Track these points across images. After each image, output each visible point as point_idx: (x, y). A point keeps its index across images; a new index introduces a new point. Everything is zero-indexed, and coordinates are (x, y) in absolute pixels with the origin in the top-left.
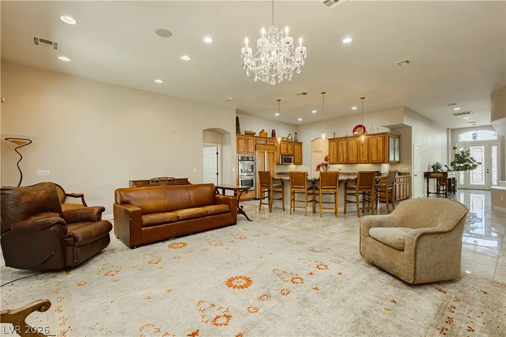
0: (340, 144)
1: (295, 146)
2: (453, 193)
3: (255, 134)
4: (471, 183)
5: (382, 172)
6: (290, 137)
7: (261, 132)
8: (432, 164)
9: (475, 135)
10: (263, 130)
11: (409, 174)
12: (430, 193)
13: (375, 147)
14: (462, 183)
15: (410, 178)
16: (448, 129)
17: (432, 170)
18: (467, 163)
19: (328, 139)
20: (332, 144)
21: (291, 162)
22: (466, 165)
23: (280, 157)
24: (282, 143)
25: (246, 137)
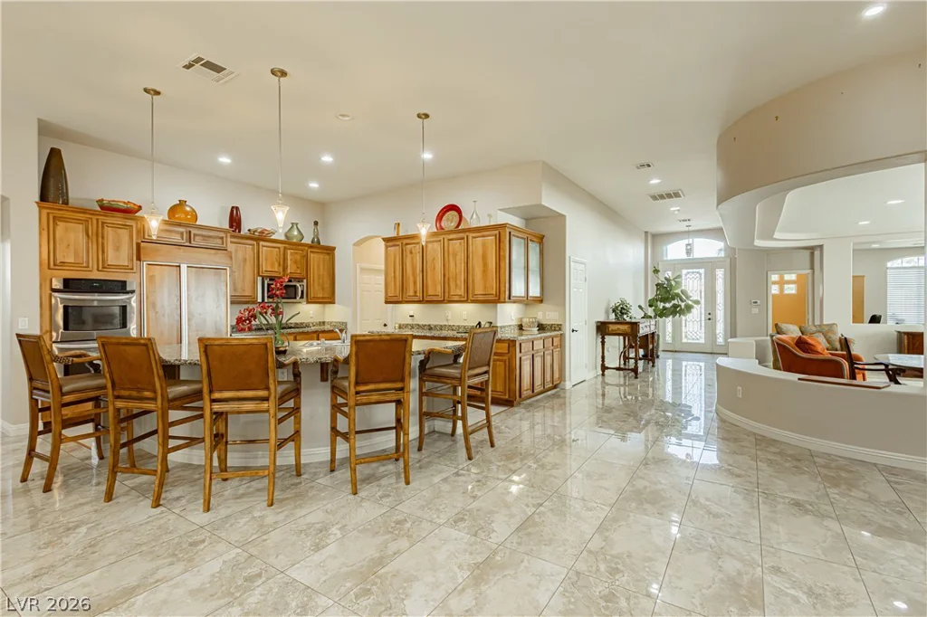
0: (408, 253)
1: (312, 255)
2: (651, 364)
3: (139, 209)
4: (684, 340)
5: (499, 325)
6: (295, 233)
7: (173, 210)
8: (612, 305)
9: (689, 247)
10: (182, 203)
11: (559, 327)
12: (608, 368)
13: (481, 258)
14: (669, 339)
15: (562, 337)
16: (646, 232)
17: (612, 317)
18: (675, 302)
19: (384, 240)
20: (392, 251)
21: (295, 298)
22: (675, 306)
23: (255, 283)
24: (263, 246)
25: (94, 218)
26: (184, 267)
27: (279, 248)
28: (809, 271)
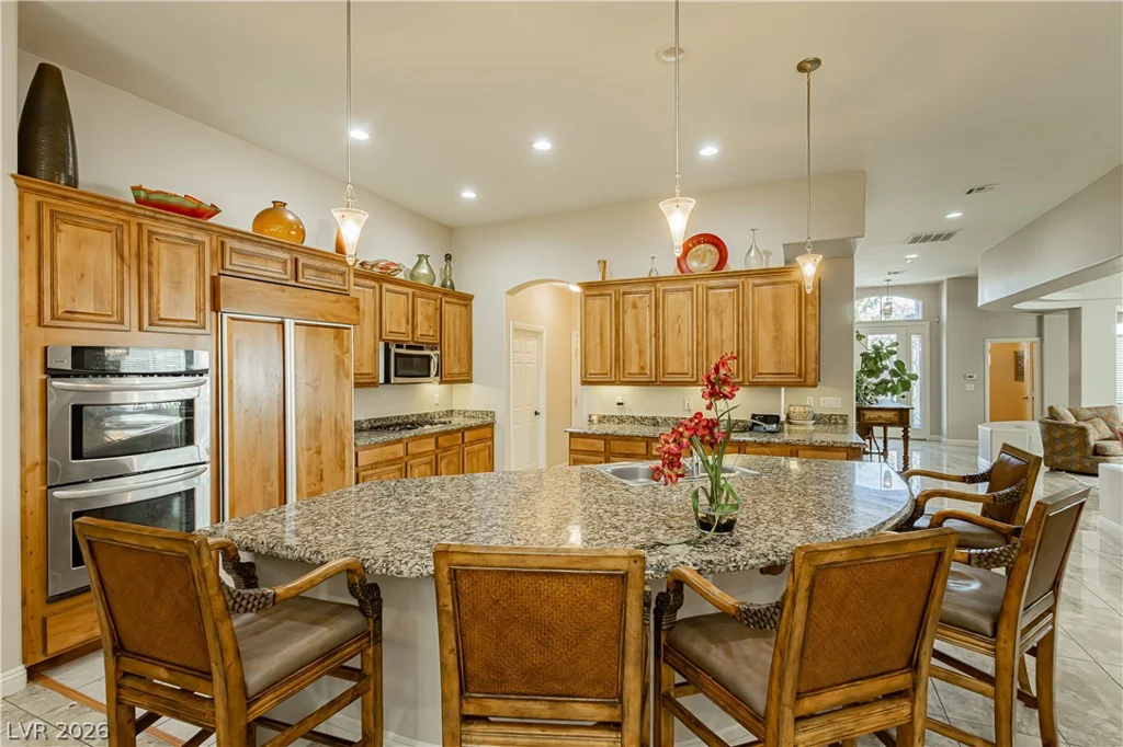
0: (629, 306)
1: (446, 308)
3: (215, 211)
6: (424, 270)
7: (262, 218)
10: (279, 206)
11: (843, 420)
13: (771, 325)
18: (884, 377)
19: (580, 286)
20: (596, 303)
21: (429, 376)
22: (886, 383)
23: (376, 351)
24: (387, 290)
25: (135, 221)
26: (290, 324)
27: (407, 294)
28: (1036, 339)
